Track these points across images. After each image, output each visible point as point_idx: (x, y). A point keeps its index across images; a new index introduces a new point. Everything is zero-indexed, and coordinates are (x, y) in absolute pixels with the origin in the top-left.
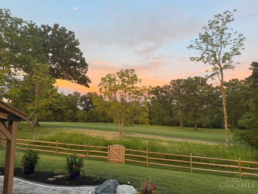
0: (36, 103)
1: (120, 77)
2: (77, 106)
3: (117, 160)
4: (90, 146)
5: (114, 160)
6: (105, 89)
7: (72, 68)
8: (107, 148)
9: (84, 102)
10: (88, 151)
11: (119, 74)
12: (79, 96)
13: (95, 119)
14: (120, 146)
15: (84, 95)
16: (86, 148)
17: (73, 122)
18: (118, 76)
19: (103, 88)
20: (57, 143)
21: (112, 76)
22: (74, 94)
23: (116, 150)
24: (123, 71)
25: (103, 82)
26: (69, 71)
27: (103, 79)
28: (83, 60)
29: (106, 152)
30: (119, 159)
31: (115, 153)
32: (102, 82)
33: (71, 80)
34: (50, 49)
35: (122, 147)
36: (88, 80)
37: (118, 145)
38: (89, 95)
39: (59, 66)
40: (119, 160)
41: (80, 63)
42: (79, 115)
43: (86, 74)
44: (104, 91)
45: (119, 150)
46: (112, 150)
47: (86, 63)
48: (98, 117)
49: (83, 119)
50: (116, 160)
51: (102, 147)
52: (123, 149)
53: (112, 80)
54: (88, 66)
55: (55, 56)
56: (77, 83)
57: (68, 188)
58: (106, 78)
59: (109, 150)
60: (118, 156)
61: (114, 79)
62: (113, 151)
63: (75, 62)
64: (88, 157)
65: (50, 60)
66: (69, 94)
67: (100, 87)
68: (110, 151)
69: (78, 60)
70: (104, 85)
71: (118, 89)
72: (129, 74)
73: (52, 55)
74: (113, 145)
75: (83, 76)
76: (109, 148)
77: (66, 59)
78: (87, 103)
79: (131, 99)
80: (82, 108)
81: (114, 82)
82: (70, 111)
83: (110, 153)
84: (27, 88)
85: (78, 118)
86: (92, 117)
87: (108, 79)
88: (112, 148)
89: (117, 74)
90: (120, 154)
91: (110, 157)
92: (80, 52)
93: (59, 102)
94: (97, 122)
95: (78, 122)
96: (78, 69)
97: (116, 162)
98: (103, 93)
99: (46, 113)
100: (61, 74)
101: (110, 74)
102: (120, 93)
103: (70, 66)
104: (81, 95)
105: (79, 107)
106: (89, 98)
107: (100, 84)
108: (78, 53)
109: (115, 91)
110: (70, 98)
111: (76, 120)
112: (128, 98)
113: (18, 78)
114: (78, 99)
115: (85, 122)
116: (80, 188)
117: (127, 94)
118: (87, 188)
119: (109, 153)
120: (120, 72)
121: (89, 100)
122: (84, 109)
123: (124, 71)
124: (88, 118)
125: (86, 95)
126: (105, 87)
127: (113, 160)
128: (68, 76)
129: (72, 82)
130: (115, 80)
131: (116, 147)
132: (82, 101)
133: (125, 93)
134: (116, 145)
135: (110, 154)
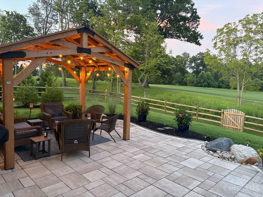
0: (146, 63)
1: (244, 26)
2: (186, 68)
3: (233, 127)
4: (200, 108)
5: (229, 126)
6: (221, 43)
7: (181, 24)
8: (220, 111)
9: (193, 64)
10: (198, 113)
11: (242, 22)
12: (189, 57)
13: (206, 83)
14: (238, 112)
15: (195, 55)
16: (196, 109)
17: (181, 85)
18: (241, 25)
19: (218, 42)
20: (166, 102)
21: (233, 25)
22: (182, 55)
23: (232, 115)
24: (248, 16)
25: (219, 34)
26: (178, 27)
27: (219, 30)
28: (194, 13)
29: (219, 117)
30: (235, 125)
31: (231, 119)
32: (217, 35)
33: (180, 38)
34: (158, 5)
35: (240, 113)
36: (200, 36)
37: (234, 110)
38: (200, 55)
39: (167, 23)
40: (235, 127)
41: (191, 17)
42: (188, 79)
43: (197, 29)
44: (219, 46)
45: (236, 116)
46: (226, 114)
47: (198, 16)
48: (210, 80)
49: (193, 83)
50: (231, 126)
51: (214, 111)
52: (242, 115)
53: (231, 31)
54: (199, 18)
55: (163, 13)
56: (187, 41)
57: (177, 138)
58: (224, 28)
59: (222, 114)
60: (235, 123)
61: (235, 30)
62: (228, 116)
63: (185, 16)
64: (197, 119)
65: (158, 18)
66: (178, 55)
67: (214, 41)
68: (224, 116)
69: (188, 13)
70: (220, 38)
71: (240, 42)
72: (259, 19)
73: (161, 12)
74: (229, 110)
75: (194, 31)
76: (223, 113)
77: (175, 14)
78: (198, 66)
79: (259, 55)
80: (191, 71)
81: (234, 33)
82: (179, 74)
83: (224, 118)
84: (138, 49)
85: (187, 81)
86: (202, 81)
87: (226, 30)
88: (227, 112)
89: (239, 22)
90: (238, 120)
91: (224, 122)
92: (191, 3)
93: (167, 61)
94: (208, 87)
95: (187, 85)
96: (188, 24)
97: (231, 128)
98: (218, 48)
99: (155, 73)
100: (170, 32)
101: (229, 24)
102: (243, 47)
103: (179, 22)
104: (191, 56)
105: (188, 69)
106: (199, 59)
107: (215, 38)
108: (189, 5)
109: (236, 45)
110: (179, 59)
111: (185, 84)
112: (254, 53)
113: (130, 40)
114: (187, 61)
115: (194, 86)
116: (189, 140)
117: (252, 48)
118: (196, 141)
119: (222, 118)
120: (245, 18)
121: (199, 61)
122: (194, 72)
123: (250, 17)
124: (198, 82)
125: (196, 56)
126: (222, 41)
127: (227, 126)
128: (176, 34)
129: (182, 40)
130: (237, 30)
131: (232, 112)
132: (191, 62)
133: (250, 47)
134: (233, 110)
135: (224, 120)
